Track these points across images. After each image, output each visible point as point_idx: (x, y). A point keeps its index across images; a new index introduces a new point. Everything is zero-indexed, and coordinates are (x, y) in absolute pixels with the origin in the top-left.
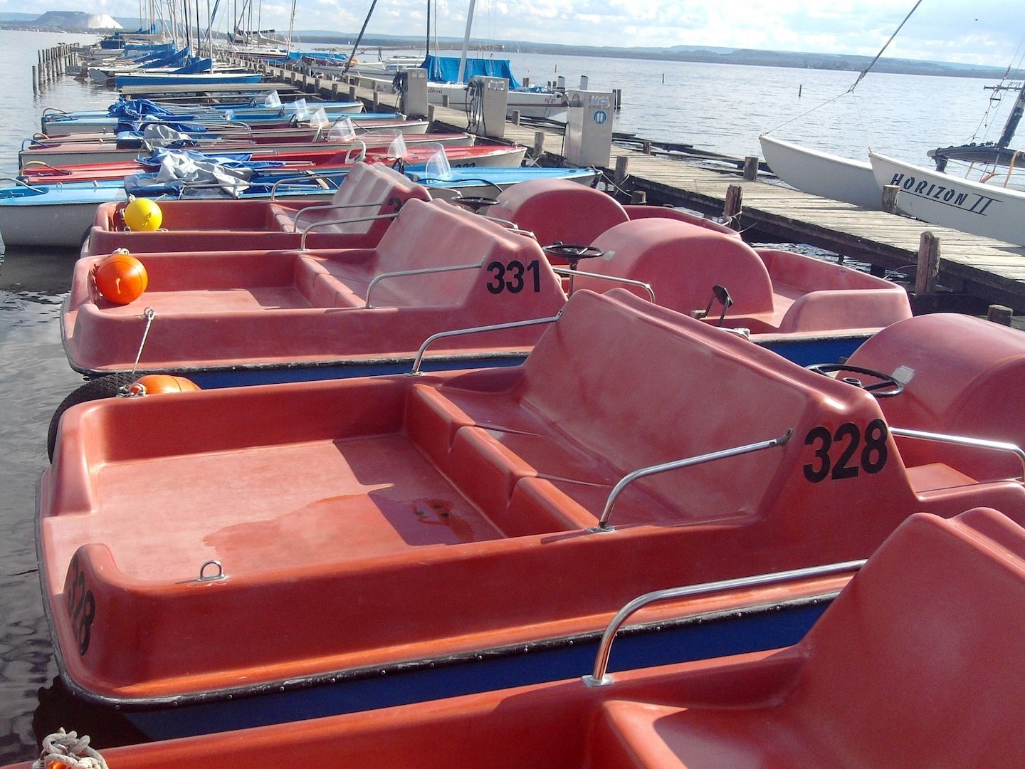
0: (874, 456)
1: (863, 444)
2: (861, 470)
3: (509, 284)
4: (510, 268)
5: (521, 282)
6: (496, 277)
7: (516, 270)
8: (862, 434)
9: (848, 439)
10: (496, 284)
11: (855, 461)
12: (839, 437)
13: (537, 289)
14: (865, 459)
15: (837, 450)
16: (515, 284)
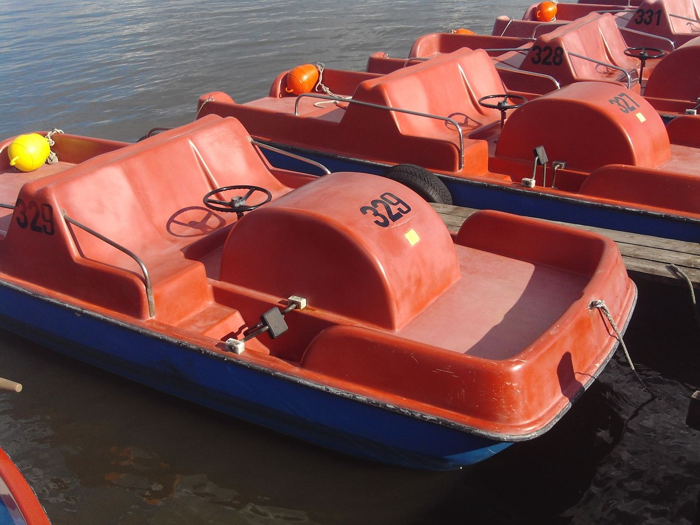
0: (557, 60)
1: (553, 55)
2: (552, 64)
3: (645, 20)
4: (647, 13)
5: (651, 20)
6: (640, 16)
7: (650, 14)
8: (553, 51)
9: (548, 51)
10: (639, 20)
11: (550, 60)
12: (545, 50)
13: (658, 24)
14: (554, 59)
15: (544, 55)
16: (648, 20)
